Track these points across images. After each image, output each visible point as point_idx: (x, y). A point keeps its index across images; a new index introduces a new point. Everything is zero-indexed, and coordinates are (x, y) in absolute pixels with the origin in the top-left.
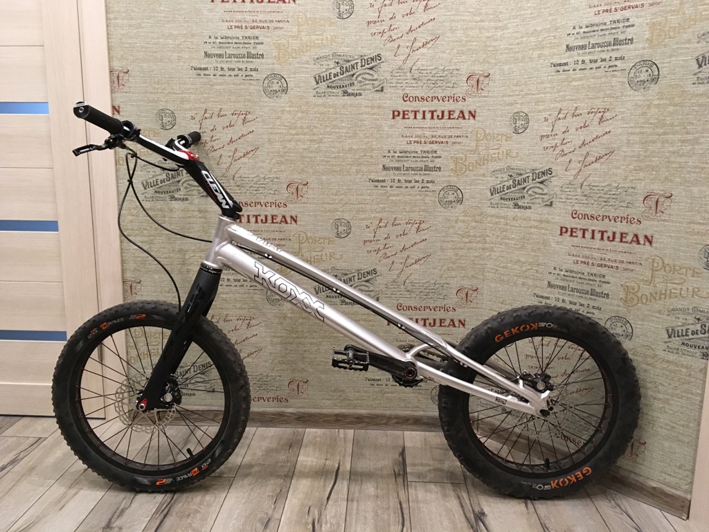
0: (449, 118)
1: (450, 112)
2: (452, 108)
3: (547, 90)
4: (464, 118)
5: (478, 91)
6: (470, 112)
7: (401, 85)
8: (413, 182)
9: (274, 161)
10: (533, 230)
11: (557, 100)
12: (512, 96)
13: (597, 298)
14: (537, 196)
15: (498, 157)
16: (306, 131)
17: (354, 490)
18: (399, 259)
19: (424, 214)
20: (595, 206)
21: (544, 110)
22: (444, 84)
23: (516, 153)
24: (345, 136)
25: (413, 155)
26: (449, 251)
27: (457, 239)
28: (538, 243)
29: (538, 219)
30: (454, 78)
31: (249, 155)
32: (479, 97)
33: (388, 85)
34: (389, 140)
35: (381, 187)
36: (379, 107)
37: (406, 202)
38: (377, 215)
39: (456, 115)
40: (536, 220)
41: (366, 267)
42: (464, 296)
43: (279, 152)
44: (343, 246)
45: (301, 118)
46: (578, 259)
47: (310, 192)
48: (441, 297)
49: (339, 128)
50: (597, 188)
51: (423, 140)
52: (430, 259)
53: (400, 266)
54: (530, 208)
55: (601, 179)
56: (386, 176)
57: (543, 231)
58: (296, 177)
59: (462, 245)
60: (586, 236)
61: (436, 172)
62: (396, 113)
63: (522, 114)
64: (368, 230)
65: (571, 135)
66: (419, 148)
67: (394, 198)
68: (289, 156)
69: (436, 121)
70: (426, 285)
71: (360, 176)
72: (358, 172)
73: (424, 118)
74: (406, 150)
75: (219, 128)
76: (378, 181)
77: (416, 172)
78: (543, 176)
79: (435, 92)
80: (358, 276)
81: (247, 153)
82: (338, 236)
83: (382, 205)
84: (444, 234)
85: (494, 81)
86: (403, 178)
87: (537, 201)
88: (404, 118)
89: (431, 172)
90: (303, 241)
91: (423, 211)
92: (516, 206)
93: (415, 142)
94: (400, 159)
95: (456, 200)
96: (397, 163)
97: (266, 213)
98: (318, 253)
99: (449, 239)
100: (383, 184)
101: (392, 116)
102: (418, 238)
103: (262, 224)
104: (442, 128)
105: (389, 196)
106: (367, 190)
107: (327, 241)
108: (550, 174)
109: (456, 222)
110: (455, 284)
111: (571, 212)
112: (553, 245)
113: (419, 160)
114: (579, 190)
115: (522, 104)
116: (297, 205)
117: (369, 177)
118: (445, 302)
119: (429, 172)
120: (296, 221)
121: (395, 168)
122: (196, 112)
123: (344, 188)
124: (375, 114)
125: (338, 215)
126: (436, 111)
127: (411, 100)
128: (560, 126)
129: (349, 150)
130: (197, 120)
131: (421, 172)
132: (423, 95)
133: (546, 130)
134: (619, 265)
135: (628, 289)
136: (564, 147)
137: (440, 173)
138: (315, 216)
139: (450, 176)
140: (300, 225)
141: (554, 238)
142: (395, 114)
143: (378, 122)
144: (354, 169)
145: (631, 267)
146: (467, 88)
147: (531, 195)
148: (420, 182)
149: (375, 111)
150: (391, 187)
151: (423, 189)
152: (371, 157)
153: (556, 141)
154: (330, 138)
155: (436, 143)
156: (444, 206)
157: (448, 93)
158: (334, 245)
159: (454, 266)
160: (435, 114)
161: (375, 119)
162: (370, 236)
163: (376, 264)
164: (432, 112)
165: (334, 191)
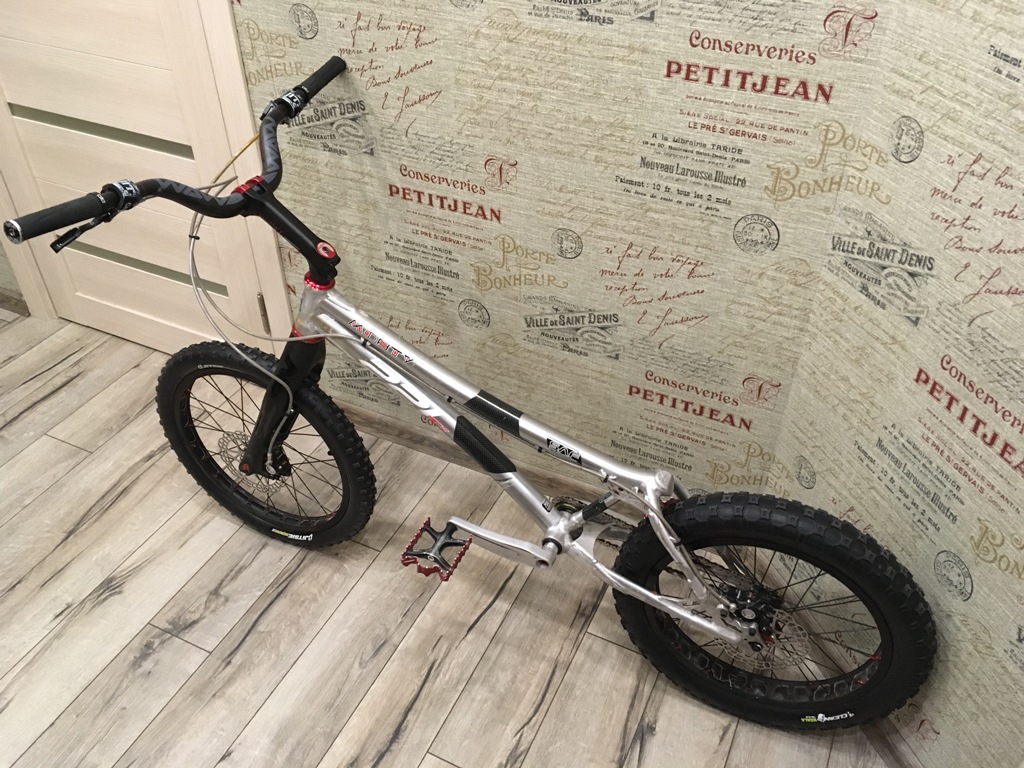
0: (776, 92)
1: (779, 80)
2: (784, 73)
3: (968, 100)
4: (806, 97)
5: (844, 45)
6: (821, 87)
7: (690, 13)
8: (692, 195)
9: (465, 118)
10: (878, 345)
11: (981, 131)
12: (908, 78)
13: (939, 512)
14: (899, 293)
15: (858, 186)
16: (515, 74)
17: (509, 625)
18: (657, 309)
19: (705, 252)
20: (980, 369)
21: (954, 141)
22: (777, 21)
23: (888, 196)
24: (580, 95)
25: (697, 149)
26: (741, 318)
27: (757, 304)
28: (881, 371)
29: (891, 333)
30: (797, 12)
31: (428, 101)
32: (845, 59)
33: (665, 9)
34: (657, 114)
35: (636, 193)
36: (644, 51)
37: (674, 226)
38: (625, 236)
39: (791, 88)
40: (887, 333)
41: (602, 308)
42: (756, 389)
43: (472, 105)
44: (568, 271)
45: (507, 52)
46: (930, 435)
47: (520, 177)
48: (717, 380)
49: (570, 79)
50: (994, 343)
51: (719, 126)
52: (705, 322)
53: (656, 320)
54: (883, 307)
55: (1005, 331)
56: (645, 176)
57: (892, 357)
58: (499, 151)
59: (764, 315)
60: (953, 409)
61: (736, 188)
62: (674, 67)
63: (914, 125)
64: (608, 255)
65: (984, 217)
66: (709, 139)
67: (656, 216)
68: (487, 113)
69: (749, 92)
70: (695, 357)
71: (601, 169)
72: (598, 160)
73: (726, 84)
74: (685, 137)
75: (381, 49)
76: (631, 182)
77: (698, 180)
78: (920, 264)
79: (753, 36)
80: (590, 317)
81: (425, 98)
82: (562, 253)
83: (634, 223)
84: (735, 291)
85: (885, 29)
86: (674, 186)
87: (897, 302)
88: (687, 78)
89: (726, 186)
90: (510, 249)
91: (706, 247)
92: (864, 289)
93: (703, 126)
94: (672, 152)
95: (765, 241)
96: (665, 157)
97: (456, 197)
98: (531, 272)
99: (743, 300)
100: (640, 189)
101: (665, 72)
102: (689, 286)
103: (450, 212)
104: (761, 108)
105: (647, 211)
106: (611, 192)
107: (544, 258)
108: (930, 269)
109: (761, 276)
110: (743, 368)
111: (941, 355)
112: (902, 389)
113: (707, 159)
114: (965, 326)
115: (920, 103)
116: (501, 195)
117: (617, 173)
118: (723, 388)
119: (722, 185)
120: (498, 218)
121: (662, 166)
122: (345, 16)
123: (575, 182)
124: (634, 63)
125: (563, 223)
126: (751, 74)
127: (706, 44)
128: (971, 188)
129: (585, 121)
130: (348, 29)
131: (708, 182)
132: (730, 38)
133: (946, 182)
134: (987, 490)
135: (986, 532)
136: (965, 234)
137: (742, 190)
138: (528, 217)
139: (761, 199)
140: (505, 225)
141: (905, 379)
142: (672, 69)
143: (639, 78)
144: (592, 154)
145: (1003, 504)
146: (822, 37)
147: (889, 286)
148: (705, 198)
149: (636, 56)
150: (652, 196)
151: (708, 212)
152: (622, 140)
153: (955, 214)
154: (553, 94)
155: (744, 134)
156: (742, 246)
157: (781, 41)
158: (554, 266)
159: (746, 343)
160: (749, 80)
161: (636, 73)
162: (610, 264)
163: (619, 308)
164: (744, 76)
165: (559, 186)
